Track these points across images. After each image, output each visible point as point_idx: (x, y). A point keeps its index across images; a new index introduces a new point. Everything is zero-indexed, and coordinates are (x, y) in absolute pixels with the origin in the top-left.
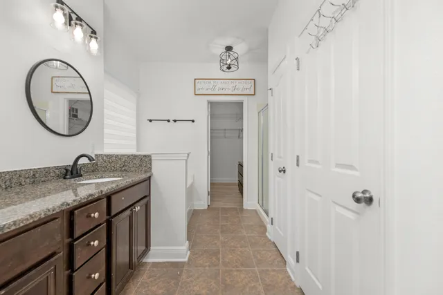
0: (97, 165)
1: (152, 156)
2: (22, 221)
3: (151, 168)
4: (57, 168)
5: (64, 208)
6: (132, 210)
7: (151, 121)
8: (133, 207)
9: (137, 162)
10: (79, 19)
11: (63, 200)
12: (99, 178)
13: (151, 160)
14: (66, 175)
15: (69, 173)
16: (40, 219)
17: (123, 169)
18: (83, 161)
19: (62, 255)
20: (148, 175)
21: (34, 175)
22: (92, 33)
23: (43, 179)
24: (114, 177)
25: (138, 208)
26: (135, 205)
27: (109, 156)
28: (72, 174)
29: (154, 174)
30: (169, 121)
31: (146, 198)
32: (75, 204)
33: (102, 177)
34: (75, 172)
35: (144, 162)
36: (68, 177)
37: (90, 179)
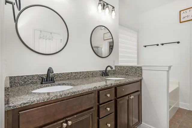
0: (115, 71)
1: (142, 67)
2: (81, 91)
3: (141, 75)
4: (100, 71)
5: (95, 89)
6: (129, 97)
7: (145, 46)
8: (129, 96)
9: (134, 70)
10: (107, 4)
11: (95, 86)
12: (115, 77)
13: (141, 70)
14: (103, 74)
15: (104, 74)
16: (86, 92)
17: (127, 74)
18: (109, 69)
19: (95, 109)
20: (140, 78)
21: (93, 74)
22: (113, 8)
23: (95, 75)
24: (122, 77)
25: (132, 97)
26: (131, 95)
27: (121, 67)
28: (105, 74)
29: (144, 78)
30: (158, 45)
31: (138, 92)
32: (100, 88)
33: (117, 77)
34: (106, 74)
35: (138, 70)
36: (103, 75)
37: (112, 77)
